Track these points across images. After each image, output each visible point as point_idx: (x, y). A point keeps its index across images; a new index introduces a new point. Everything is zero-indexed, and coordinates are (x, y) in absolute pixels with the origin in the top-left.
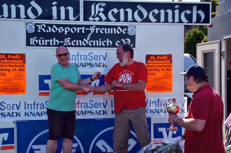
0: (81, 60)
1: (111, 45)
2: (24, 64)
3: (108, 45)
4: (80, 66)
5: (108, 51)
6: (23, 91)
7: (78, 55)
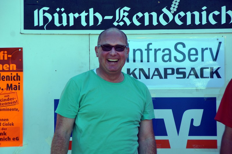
0: (156, 61)
2: (19, 74)
3: (224, 21)
4: (154, 75)
5: (225, 36)
7: (148, 50)
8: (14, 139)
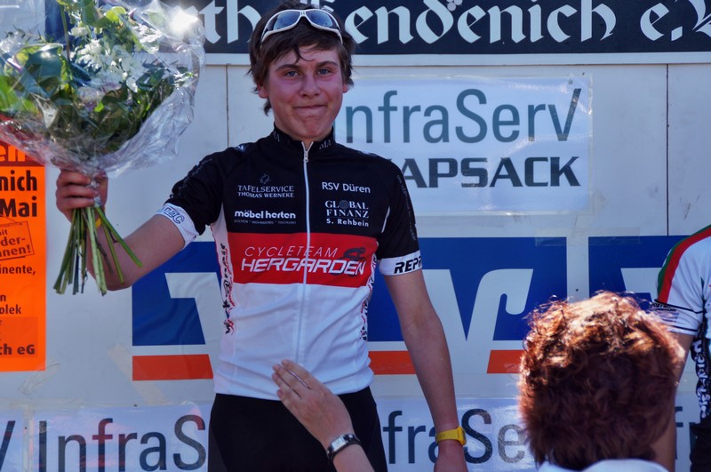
0: (407, 139)
1: (607, 34)
2: (35, 171)
3: (586, 33)
5: (590, 74)
6: (30, 350)
7: (387, 109)
8: (20, 351)
